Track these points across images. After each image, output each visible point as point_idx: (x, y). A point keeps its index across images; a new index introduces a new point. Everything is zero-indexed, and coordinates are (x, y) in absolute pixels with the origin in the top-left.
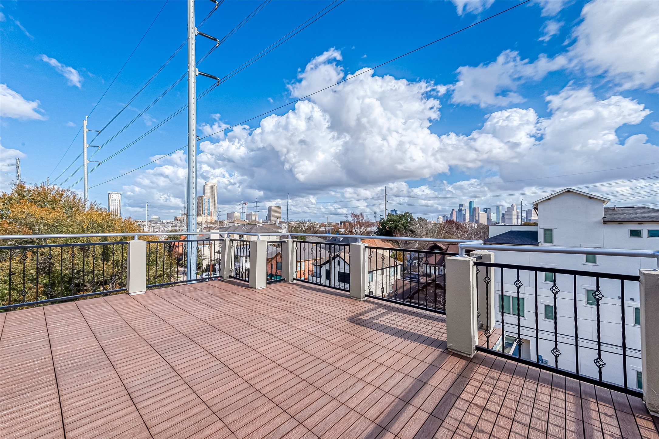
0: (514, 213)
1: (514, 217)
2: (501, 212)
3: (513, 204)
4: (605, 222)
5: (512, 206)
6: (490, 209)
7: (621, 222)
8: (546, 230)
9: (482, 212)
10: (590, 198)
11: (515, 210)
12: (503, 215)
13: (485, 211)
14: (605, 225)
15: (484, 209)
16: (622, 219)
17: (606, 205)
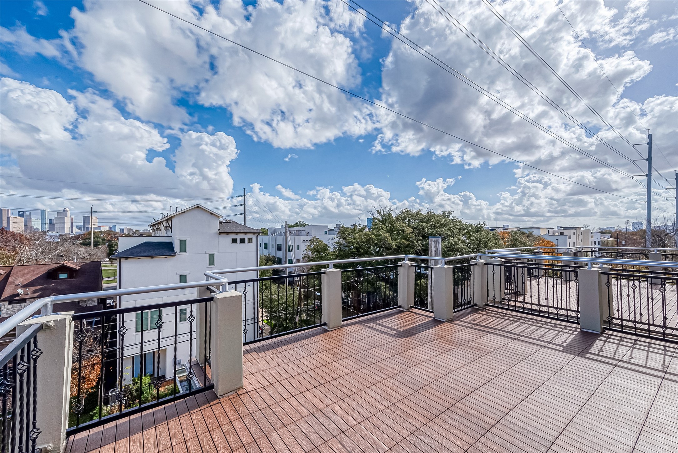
0: (67, 220)
1: (68, 225)
2: (48, 217)
3: (65, 209)
4: (220, 233)
5: (64, 211)
6: (30, 213)
7: (228, 233)
8: (181, 241)
9: (15, 217)
10: (211, 214)
11: (69, 214)
12: (51, 221)
13: (21, 215)
14: (220, 236)
15: (19, 212)
16: (228, 231)
17: (221, 220)
